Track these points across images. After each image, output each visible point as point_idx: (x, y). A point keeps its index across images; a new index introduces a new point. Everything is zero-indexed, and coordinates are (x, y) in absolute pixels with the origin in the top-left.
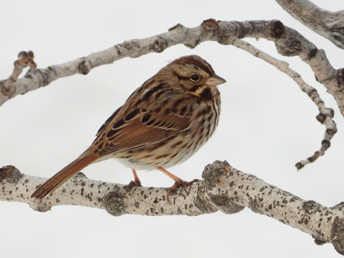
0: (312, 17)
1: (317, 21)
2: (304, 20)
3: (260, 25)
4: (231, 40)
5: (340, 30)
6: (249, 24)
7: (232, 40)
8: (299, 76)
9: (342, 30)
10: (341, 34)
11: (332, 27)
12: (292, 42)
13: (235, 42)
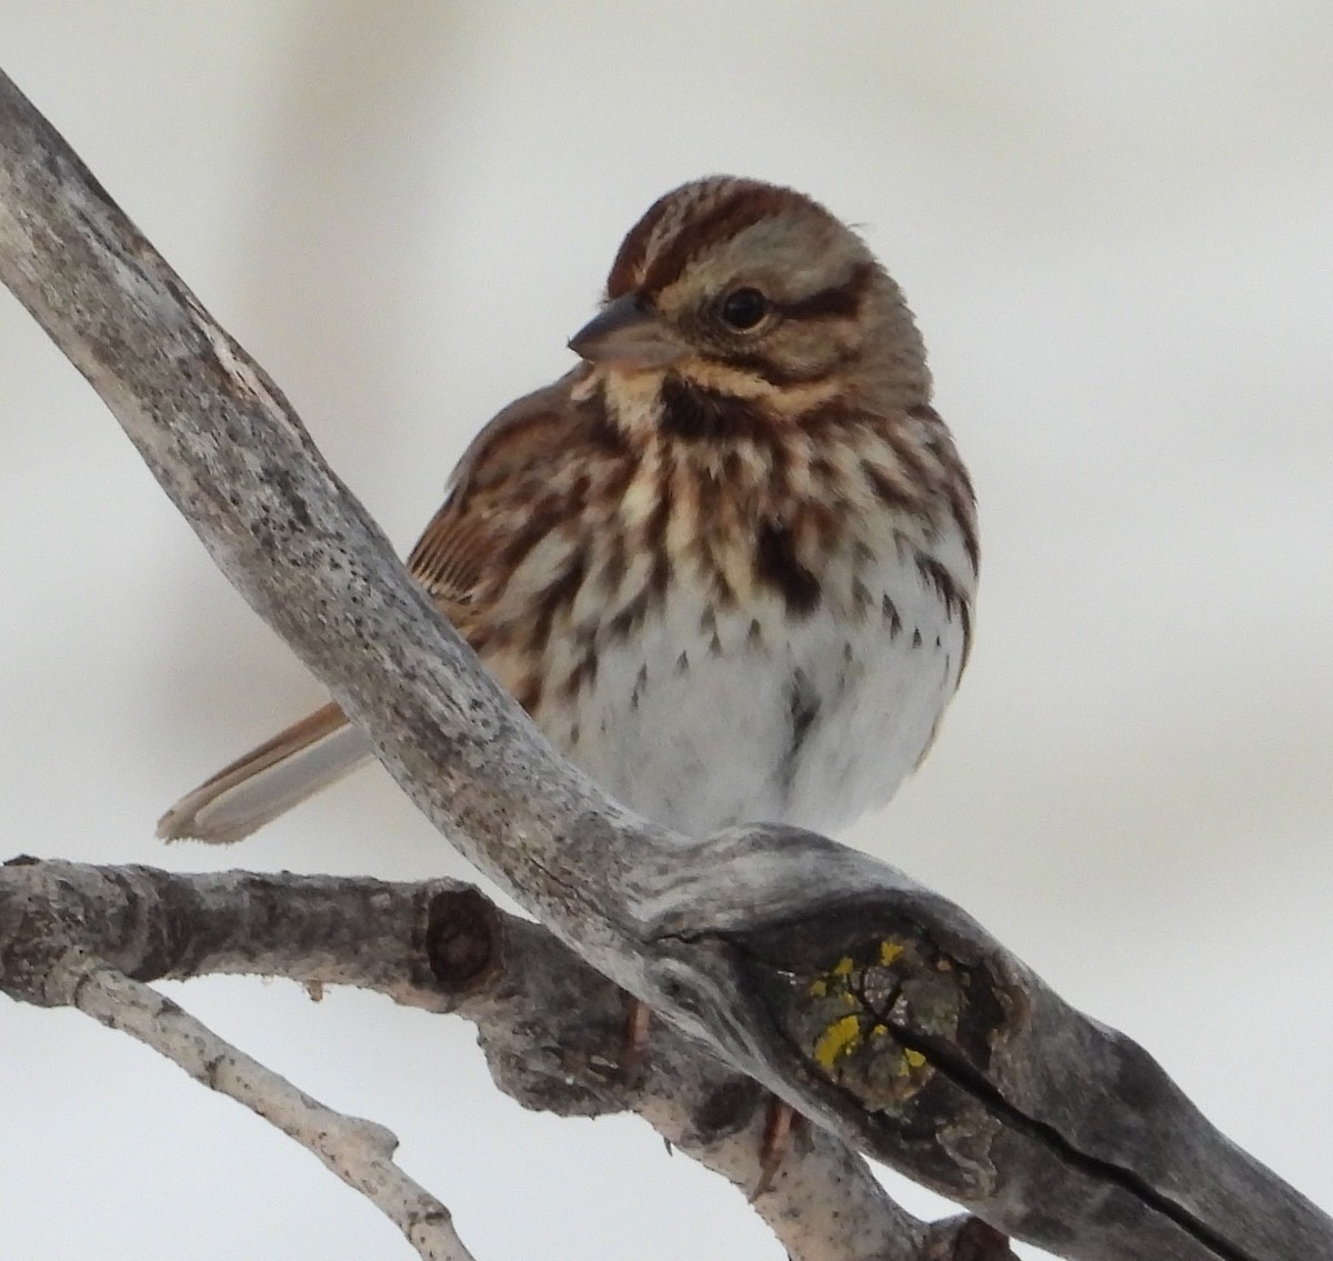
0: (555, 860)
1: (585, 885)
2: (518, 875)
3: (323, 906)
4: (66, 977)
5: (695, 947)
6: (237, 892)
7: (72, 973)
8: (440, 1216)
9: (707, 948)
10: (700, 968)
11: (656, 926)
12: (570, 1028)
13: (89, 988)
